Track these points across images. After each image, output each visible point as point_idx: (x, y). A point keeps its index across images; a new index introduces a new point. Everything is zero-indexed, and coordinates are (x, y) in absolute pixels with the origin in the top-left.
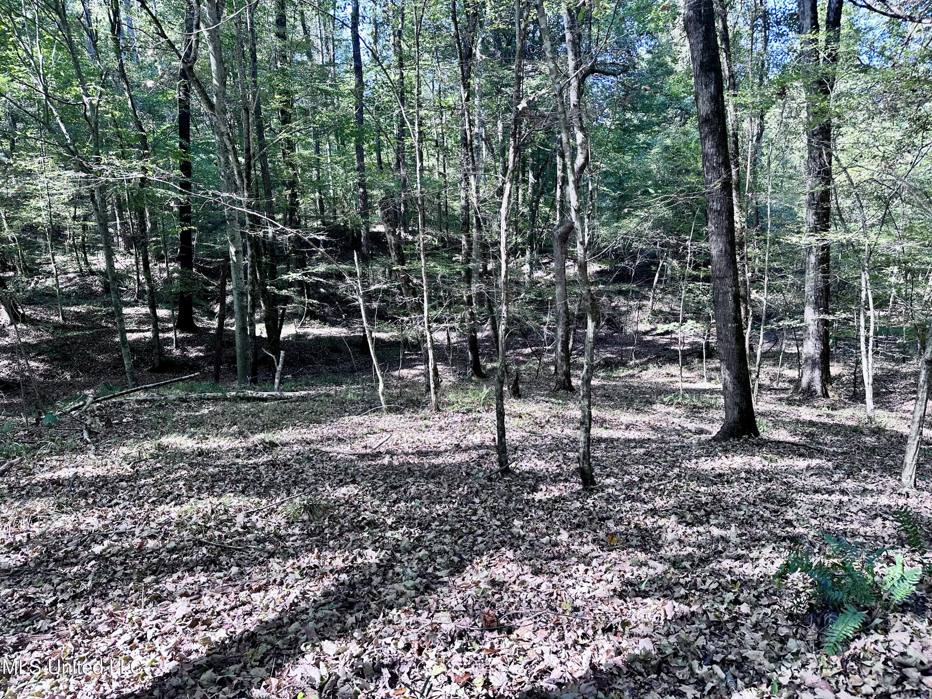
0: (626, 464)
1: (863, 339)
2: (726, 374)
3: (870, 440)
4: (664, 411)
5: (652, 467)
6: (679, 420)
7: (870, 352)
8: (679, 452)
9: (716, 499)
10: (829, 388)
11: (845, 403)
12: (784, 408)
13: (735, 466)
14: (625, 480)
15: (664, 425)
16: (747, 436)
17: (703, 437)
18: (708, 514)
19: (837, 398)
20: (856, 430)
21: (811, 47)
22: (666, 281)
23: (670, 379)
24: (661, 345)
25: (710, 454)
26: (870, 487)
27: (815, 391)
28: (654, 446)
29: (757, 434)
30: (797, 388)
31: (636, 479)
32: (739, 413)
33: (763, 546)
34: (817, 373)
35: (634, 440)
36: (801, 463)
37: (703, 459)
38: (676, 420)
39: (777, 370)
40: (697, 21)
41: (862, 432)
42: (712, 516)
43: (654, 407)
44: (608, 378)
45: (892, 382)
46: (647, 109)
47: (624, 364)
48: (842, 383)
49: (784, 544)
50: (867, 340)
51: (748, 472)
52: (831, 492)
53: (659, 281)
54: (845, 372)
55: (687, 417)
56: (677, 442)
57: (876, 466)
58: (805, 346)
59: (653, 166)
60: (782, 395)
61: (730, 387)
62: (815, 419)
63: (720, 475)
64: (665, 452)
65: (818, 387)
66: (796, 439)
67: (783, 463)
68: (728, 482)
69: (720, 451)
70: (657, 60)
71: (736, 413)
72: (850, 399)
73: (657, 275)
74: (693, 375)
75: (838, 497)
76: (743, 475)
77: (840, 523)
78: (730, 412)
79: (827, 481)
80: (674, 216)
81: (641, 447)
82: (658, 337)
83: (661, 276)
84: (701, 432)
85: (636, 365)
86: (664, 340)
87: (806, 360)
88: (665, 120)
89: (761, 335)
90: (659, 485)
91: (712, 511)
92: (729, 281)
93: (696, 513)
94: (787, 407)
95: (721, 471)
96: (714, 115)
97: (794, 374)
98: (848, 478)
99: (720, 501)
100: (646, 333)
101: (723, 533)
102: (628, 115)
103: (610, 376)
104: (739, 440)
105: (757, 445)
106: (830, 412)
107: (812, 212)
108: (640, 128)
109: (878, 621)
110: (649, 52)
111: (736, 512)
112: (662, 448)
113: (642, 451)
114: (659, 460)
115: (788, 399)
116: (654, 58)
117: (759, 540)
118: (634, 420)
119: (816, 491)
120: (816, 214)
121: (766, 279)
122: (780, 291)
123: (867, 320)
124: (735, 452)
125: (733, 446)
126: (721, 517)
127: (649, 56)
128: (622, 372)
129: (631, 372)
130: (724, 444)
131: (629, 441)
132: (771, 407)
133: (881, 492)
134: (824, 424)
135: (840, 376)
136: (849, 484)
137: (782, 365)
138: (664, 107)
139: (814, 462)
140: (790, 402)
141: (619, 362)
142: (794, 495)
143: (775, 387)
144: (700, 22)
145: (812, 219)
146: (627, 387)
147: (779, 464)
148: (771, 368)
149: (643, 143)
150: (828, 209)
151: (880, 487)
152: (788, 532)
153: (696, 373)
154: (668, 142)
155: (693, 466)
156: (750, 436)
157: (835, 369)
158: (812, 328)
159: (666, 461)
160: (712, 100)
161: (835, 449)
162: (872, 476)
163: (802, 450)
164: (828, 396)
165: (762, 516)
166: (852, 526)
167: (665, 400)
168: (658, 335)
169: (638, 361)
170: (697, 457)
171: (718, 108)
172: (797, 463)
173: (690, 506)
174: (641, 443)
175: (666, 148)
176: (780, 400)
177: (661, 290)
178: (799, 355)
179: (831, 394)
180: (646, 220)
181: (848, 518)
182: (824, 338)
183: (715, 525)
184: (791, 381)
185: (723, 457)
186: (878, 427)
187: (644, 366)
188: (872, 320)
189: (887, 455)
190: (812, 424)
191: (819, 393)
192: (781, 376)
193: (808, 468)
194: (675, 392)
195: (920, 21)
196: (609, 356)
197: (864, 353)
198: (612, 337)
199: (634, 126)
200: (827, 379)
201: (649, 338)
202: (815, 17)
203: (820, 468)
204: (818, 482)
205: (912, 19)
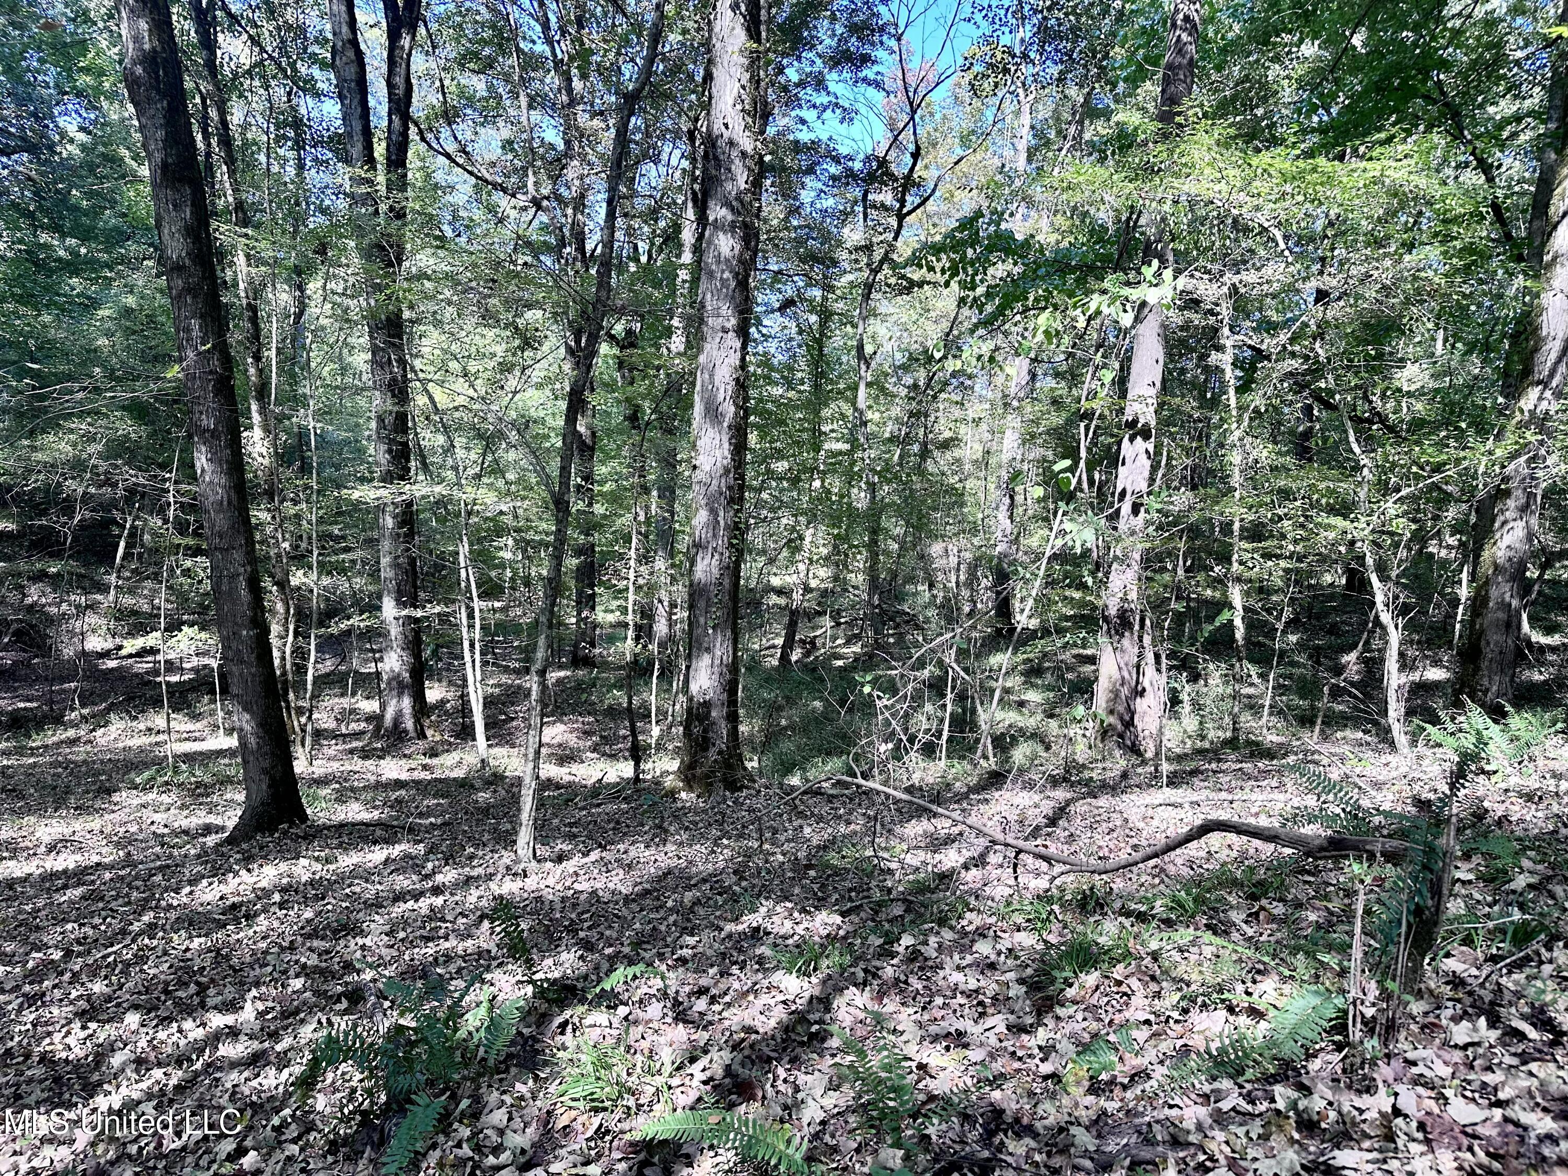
0: (38, 928)
1: (466, 644)
2: (245, 720)
3: (483, 796)
4: (136, 802)
5: (97, 921)
6: (165, 816)
7: (478, 664)
8: (158, 878)
9: (219, 955)
10: (427, 723)
11: (450, 744)
12: (357, 764)
13: (264, 884)
14: (31, 964)
15: (134, 828)
16: (285, 826)
17: (211, 840)
18: (202, 989)
19: (438, 738)
20: (465, 784)
21: (363, 189)
22: (140, 555)
23: (153, 739)
24: (137, 675)
25: (219, 871)
26: (475, 873)
27: (406, 731)
28: (107, 876)
29: (304, 817)
30: (378, 728)
31: (57, 955)
32: (269, 786)
33: (302, 1021)
34: (407, 703)
35: (65, 871)
36: (377, 855)
37: (205, 882)
38: (157, 817)
39: (345, 702)
40: (152, 87)
41: (472, 786)
42: (212, 991)
43: (116, 797)
44: (20, 751)
45: (513, 704)
46: (86, 236)
47: (58, 721)
48: (446, 713)
49: (338, 1007)
50: (472, 645)
51: (284, 890)
52: (417, 896)
53: (127, 556)
54: (450, 696)
55: (183, 807)
56: (158, 858)
57: (486, 836)
58: (386, 659)
59: (102, 342)
60: (355, 744)
61: (252, 741)
62: (404, 776)
63: (234, 907)
64: (129, 885)
65: (409, 724)
66: (376, 814)
67: (348, 861)
68: (247, 917)
69: (237, 862)
70: (101, 149)
71: (264, 787)
72: (457, 737)
73: (122, 544)
74: (199, 725)
75: (428, 901)
76: (277, 897)
77: (430, 944)
78: (254, 787)
79: (414, 877)
80: (149, 437)
81: (79, 884)
82: (130, 661)
83: (128, 546)
84: (208, 829)
85: (85, 719)
86: (143, 666)
87: (389, 683)
88: (123, 260)
89: (313, 647)
90: (105, 957)
91: (212, 981)
92: (238, 555)
93: (180, 994)
94: (360, 762)
95: (236, 899)
96: (193, 261)
97: (370, 706)
98: (447, 864)
99: (228, 958)
100: (106, 654)
101: (229, 1019)
102: (44, 238)
103: (24, 747)
104: (272, 835)
105: (304, 838)
106: (427, 761)
107: (383, 447)
108: (74, 266)
109: (465, 1103)
110: (82, 129)
111: (258, 971)
112: (122, 878)
113: (78, 892)
114: (113, 905)
115: (363, 749)
116: (95, 144)
117: (297, 1011)
118: (67, 831)
119: (399, 897)
120: (390, 451)
121: (315, 553)
122: (343, 571)
123: (471, 616)
124: (265, 857)
125: (261, 848)
126: (229, 988)
127: (82, 137)
128: (53, 736)
129: (71, 733)
130: (245, 846)
131: (54, 875)
132: (335, 766)
133: (490, 877)
134: (417, 783)
135: (443, 702)
136: (448, 876)
137: (354, 694)
138: (117, 237)
139: (396, 851)
140: (366, 754)
141: (45, 716)
142: (361, 914)
143: (344, 731)
144: (158, 91)
145: (383, 458)
146: (60, 764)
147: (341, 864)
148: (337, 700)
149: (78, 296)
150: (405, 444)
151: (491, 870)
152: (347, 983)
153: (205, 722)
154: (131, 301)
155: (185, 900)
156: (292, 824)
157: (434, 693)
158: (395, 631)
159: (129, 903)
160: (188, 235)
161: (433, 820)
162: (480, 853)
163: (379, 832)
164: (425, 737)
165: (304, 966)
166: (447, 945)
167: (138, 780)
168: (131, 656)
169: (85, 711)
170: (193, 882)
171: (200, 250)
172: (370, 856)
173: (167, 984)
174: (77, 876)
175: (128, 312)
176: (351, 752)
177: (133, 571)
178: (378, 674)
179: (429, 733)
180: (92, 439)
181: (441, 932)
182: (414, 644)
183: (215, 1008)
184: (369, 718)
185: (243, 872)
186: (495, 775)
187: (99, 720)
188: (477, 614)
189: (505, 815)
190: (399, 784)
191: (412, 734)
192: (353, 711)
193: (387, 861)
194: (159, 763)
195: (513, 196)
196: (22, 705)
197: (469, 666)
198: (29, 665)
199: (59, 260)
200: (422, 709)
201: (112, 664)
202: (369, 147)
203: (407, 857)
204: (402, 882)
205: (504, 190)
